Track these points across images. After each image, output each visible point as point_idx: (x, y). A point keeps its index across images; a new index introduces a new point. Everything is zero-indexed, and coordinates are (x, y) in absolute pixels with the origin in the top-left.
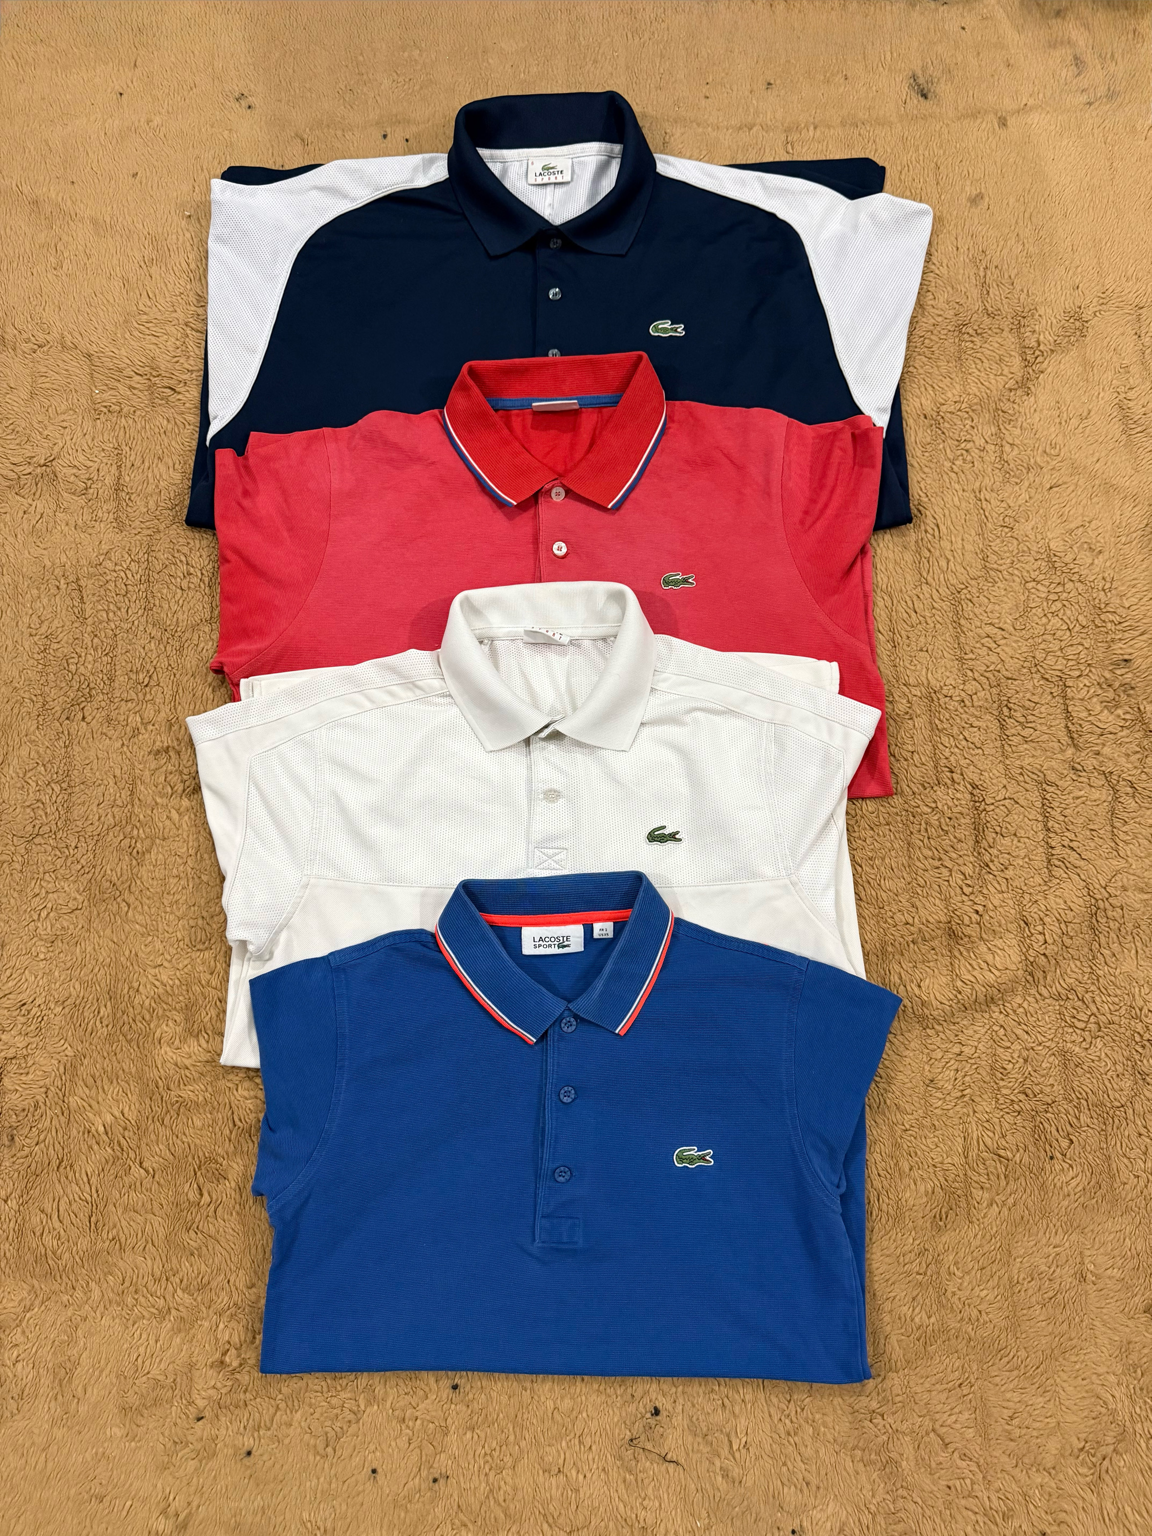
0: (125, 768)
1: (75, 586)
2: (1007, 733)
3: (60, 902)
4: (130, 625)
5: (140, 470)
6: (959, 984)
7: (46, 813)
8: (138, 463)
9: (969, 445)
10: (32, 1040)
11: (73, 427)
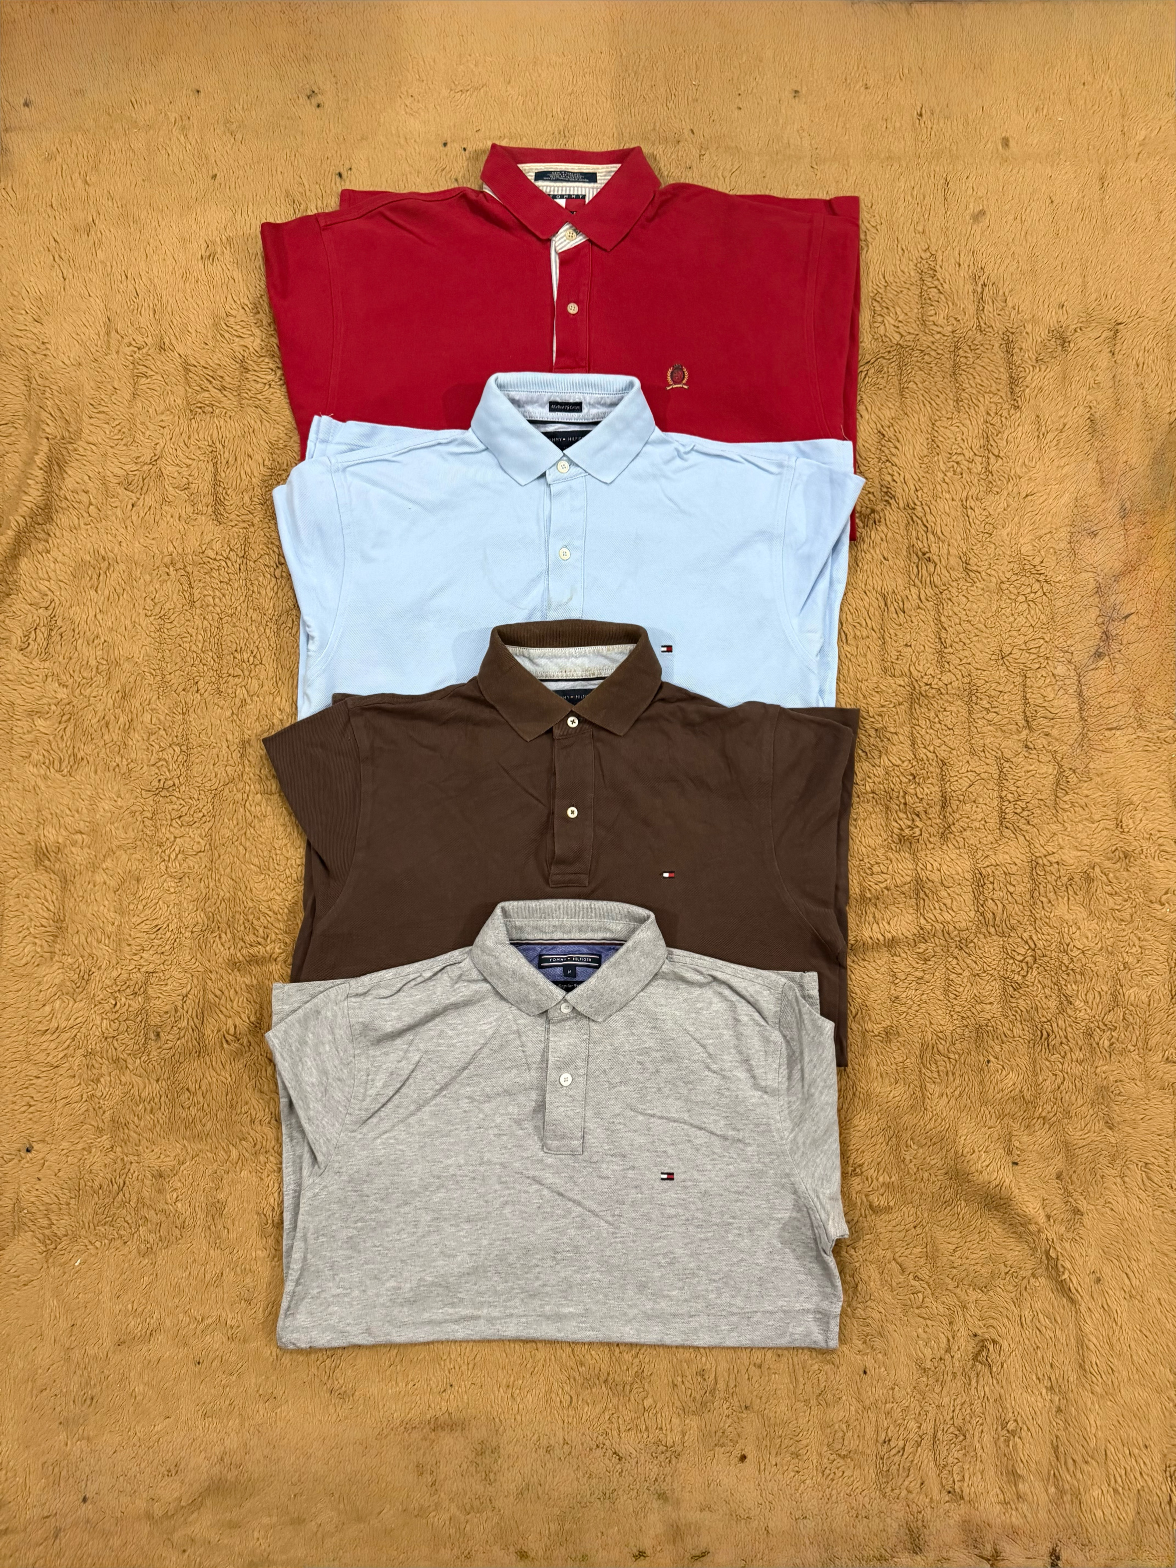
0: (236, 734)
1: (183, 572)
2: (973, 716)
4: (233, 611)
6: (923, 921)
8: (231, 461)
9: (960, 458)
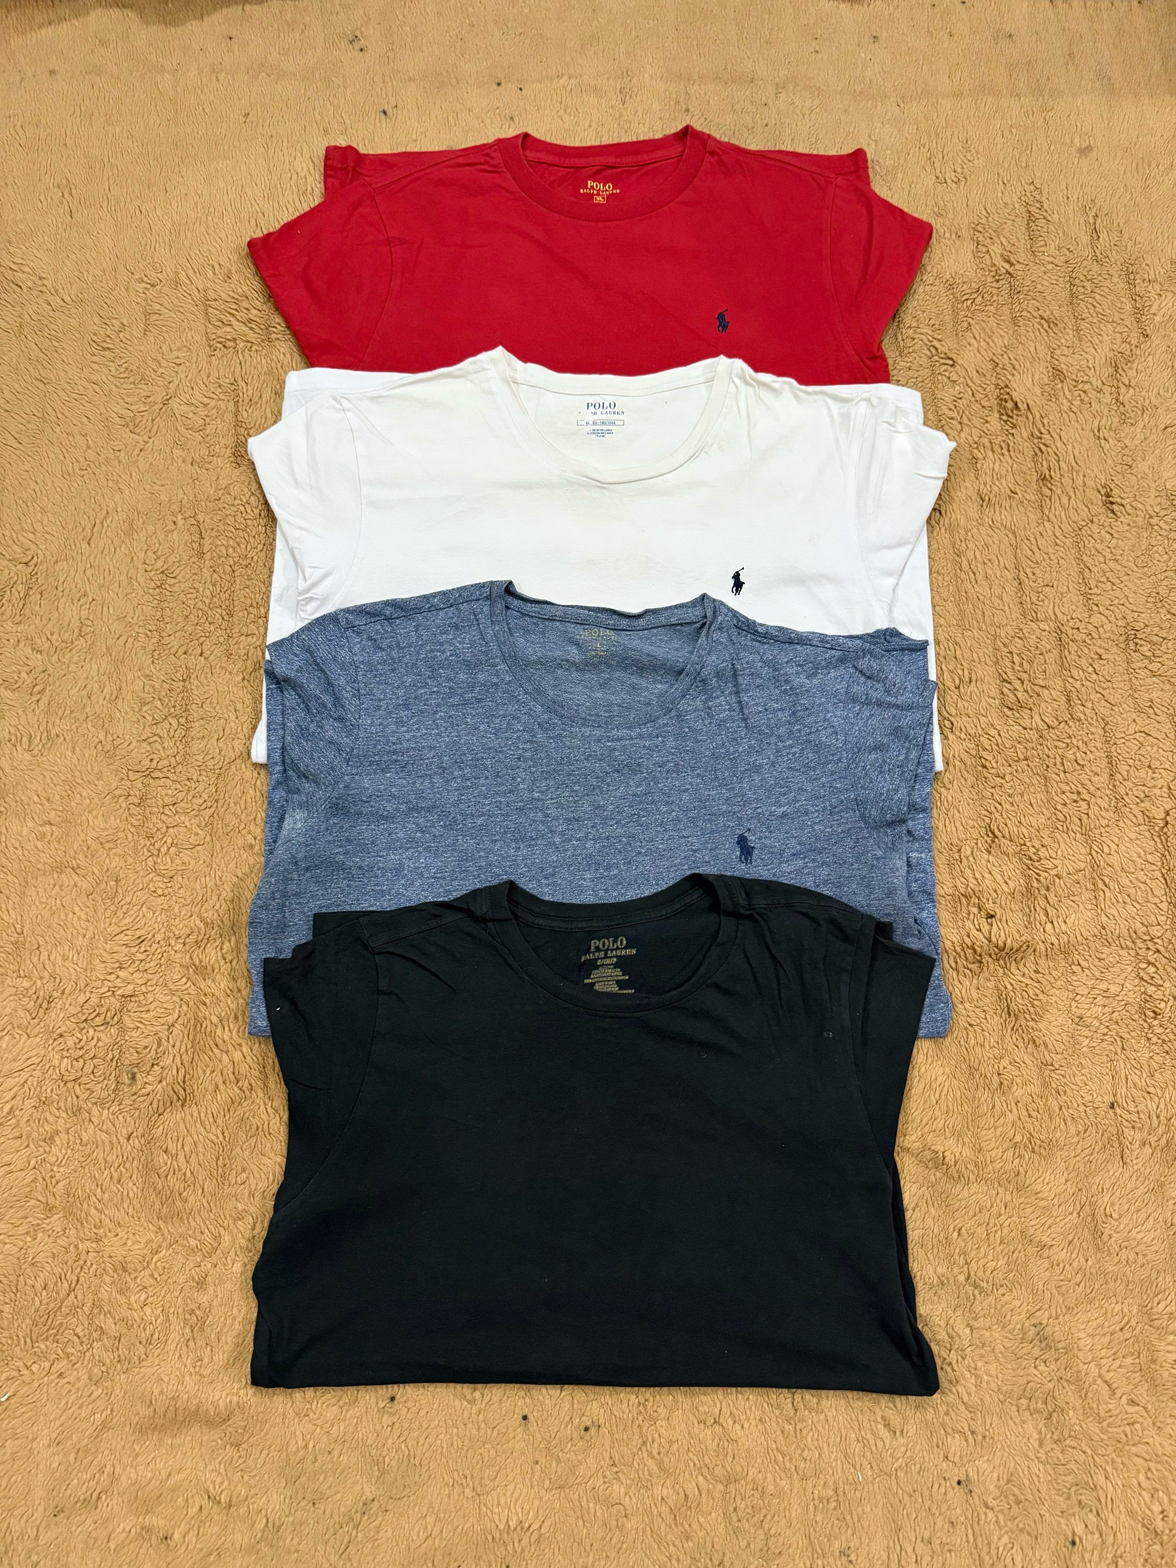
3: (181, 837)
5: (258, 405)
7: (164, 748)
10: (151, 977)
11: (188, 364)
